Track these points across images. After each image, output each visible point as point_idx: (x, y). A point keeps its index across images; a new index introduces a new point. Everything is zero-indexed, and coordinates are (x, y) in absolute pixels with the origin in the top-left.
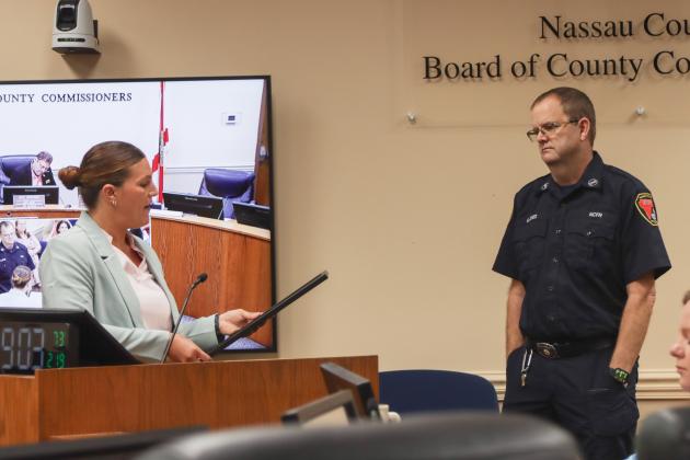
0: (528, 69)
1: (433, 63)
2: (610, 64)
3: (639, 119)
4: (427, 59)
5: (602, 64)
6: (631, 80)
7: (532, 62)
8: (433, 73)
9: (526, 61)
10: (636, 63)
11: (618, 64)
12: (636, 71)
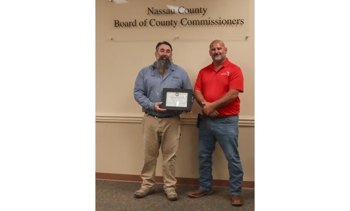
0: (144, 24)
1: (117, 22)
2: (168, 22)
3: (177, 39)
4: (115, 21)
5: (165, 22)
6: (174, 27)
7: (145, 22)
8: (117, 25)
9: (143, 21)
10: (176, 22)
11: (170, 22)
12: (176, 24)
